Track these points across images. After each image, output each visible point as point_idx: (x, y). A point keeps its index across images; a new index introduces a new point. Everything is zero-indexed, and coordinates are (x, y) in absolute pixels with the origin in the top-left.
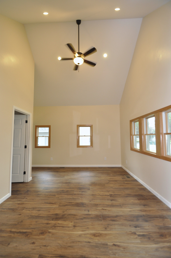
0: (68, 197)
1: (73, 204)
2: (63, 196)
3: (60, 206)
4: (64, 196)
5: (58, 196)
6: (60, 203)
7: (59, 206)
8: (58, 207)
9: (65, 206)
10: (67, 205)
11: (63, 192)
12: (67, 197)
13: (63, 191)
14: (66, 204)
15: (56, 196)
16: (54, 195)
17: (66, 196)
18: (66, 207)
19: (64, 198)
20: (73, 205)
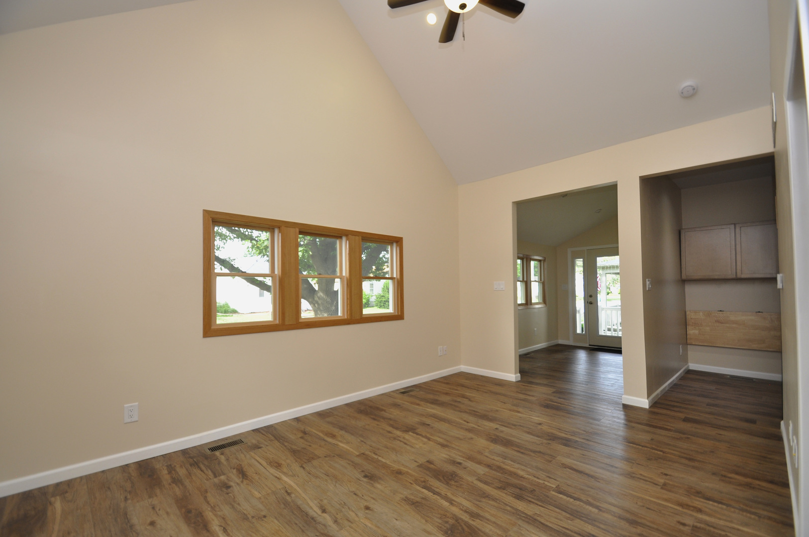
0: (517, 466)
1: (516, 449)
2: (529, 477)
3: (553, 457)
4: (527, 476)
5: (546, 483)
6: (551, 461)
7: (556, 457)
8: (558, 456)
9: (540, 452)
10: (534, 452)
11: (520, 489)
12: (518, 469)
13: (519, 497)
14: (532, 454)
15: (554, 486)
16: (561, 493)
17: (521, 473)
18: (538, 450)
19: (529, 470)
20: (518, 446)
